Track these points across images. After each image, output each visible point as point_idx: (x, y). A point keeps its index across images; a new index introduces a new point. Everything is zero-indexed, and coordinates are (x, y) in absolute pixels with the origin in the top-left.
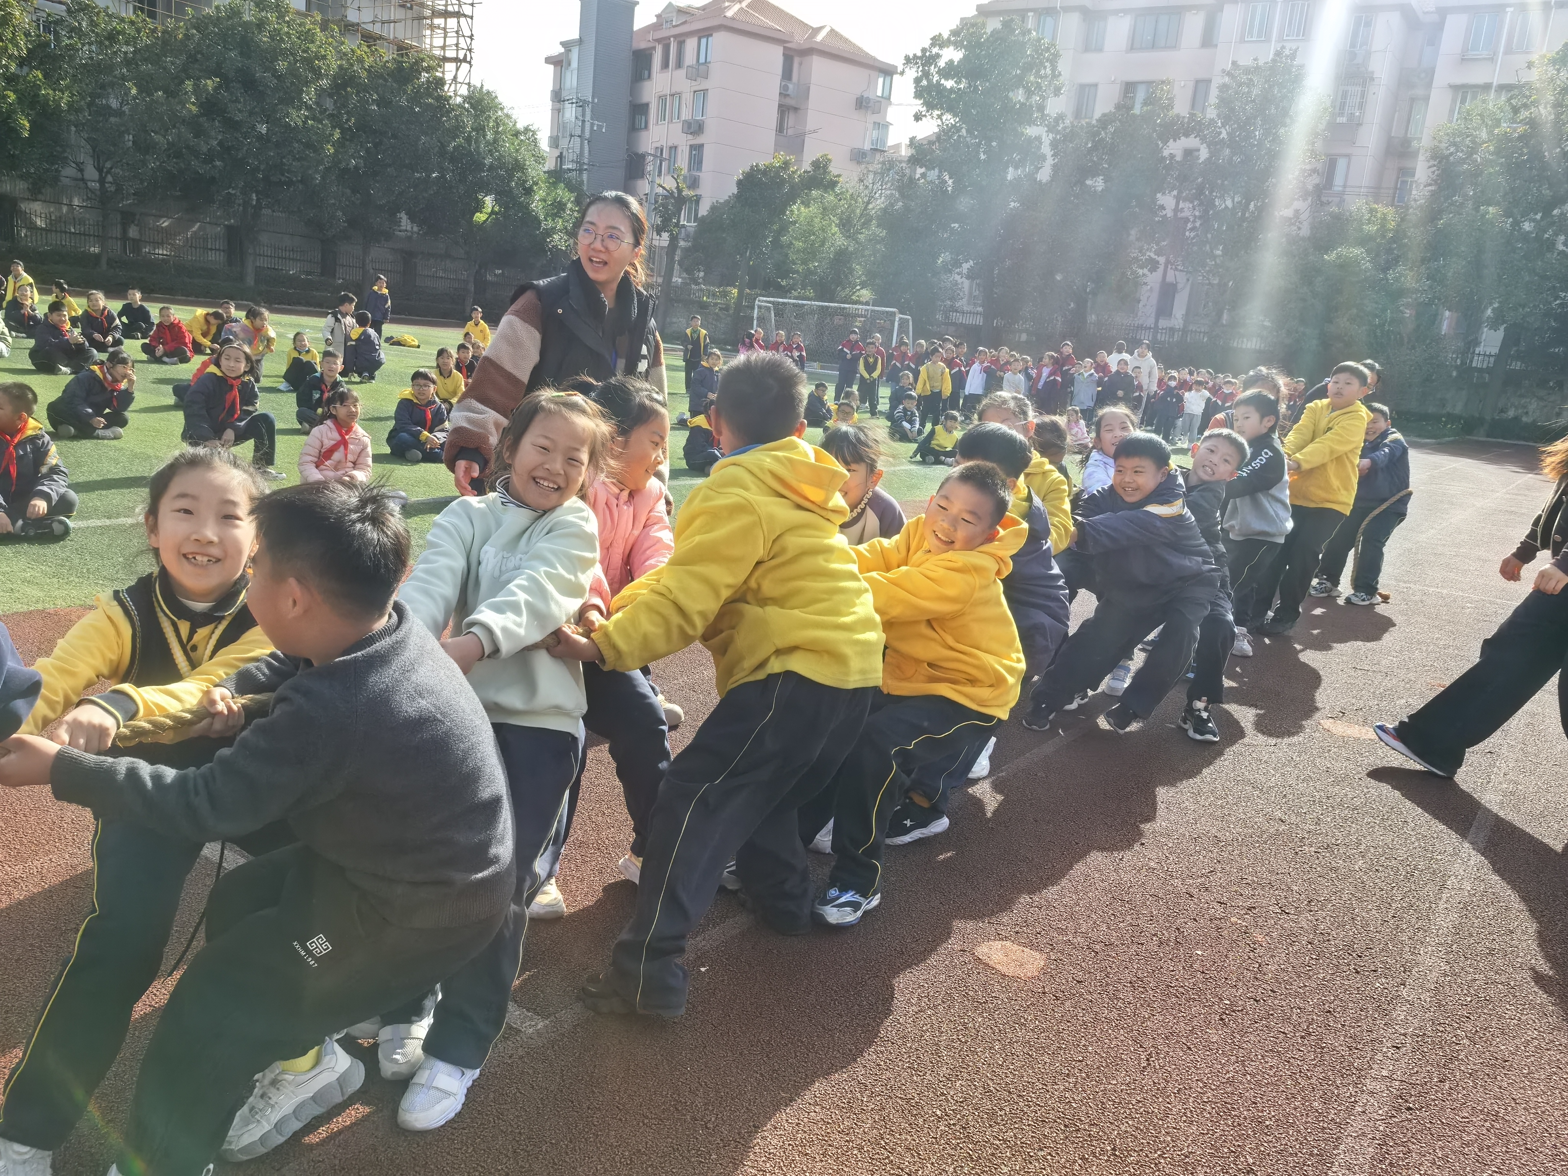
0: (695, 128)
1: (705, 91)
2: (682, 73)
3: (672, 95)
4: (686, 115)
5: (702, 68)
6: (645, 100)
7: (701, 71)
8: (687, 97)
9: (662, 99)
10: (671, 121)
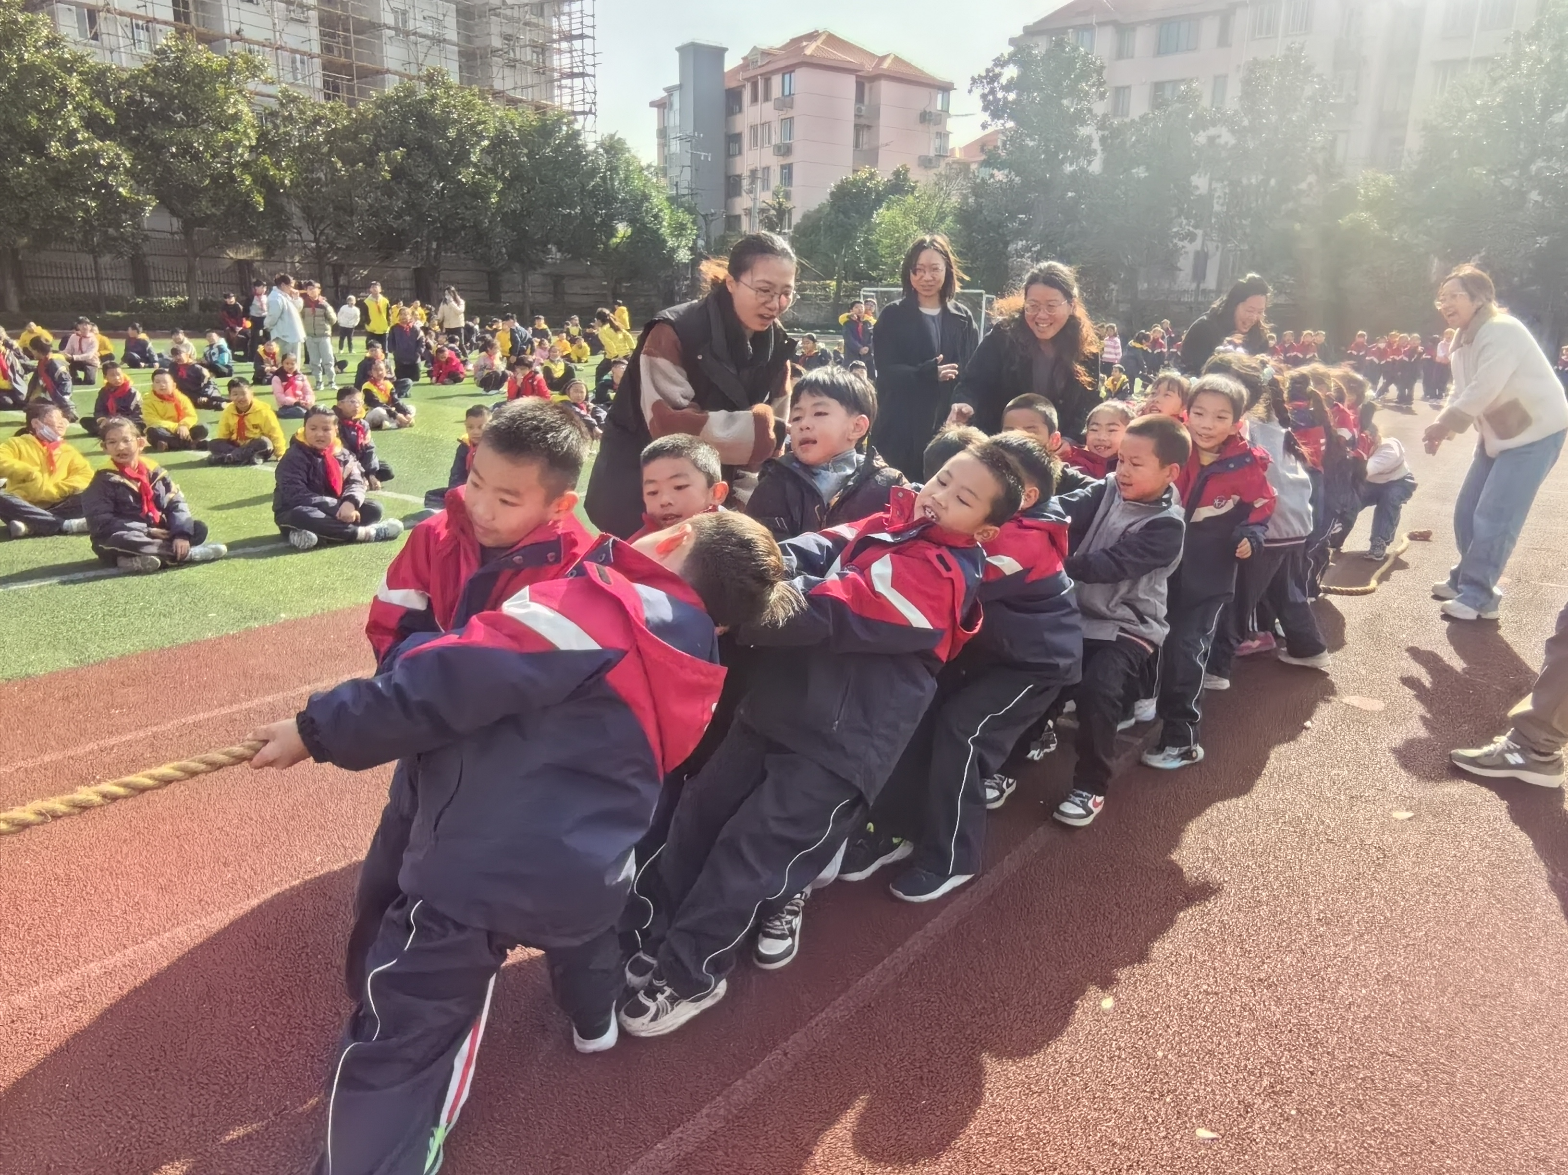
0: (785, 150)
1: (791, 119)
2: (770, 105)
3: (763, 125)
4: (775, 139)
5: (788, 99)
6: (737, 130)
7: (786, 102)
8: (776, 126)
9: (753, 128)
10: (762, 147)
